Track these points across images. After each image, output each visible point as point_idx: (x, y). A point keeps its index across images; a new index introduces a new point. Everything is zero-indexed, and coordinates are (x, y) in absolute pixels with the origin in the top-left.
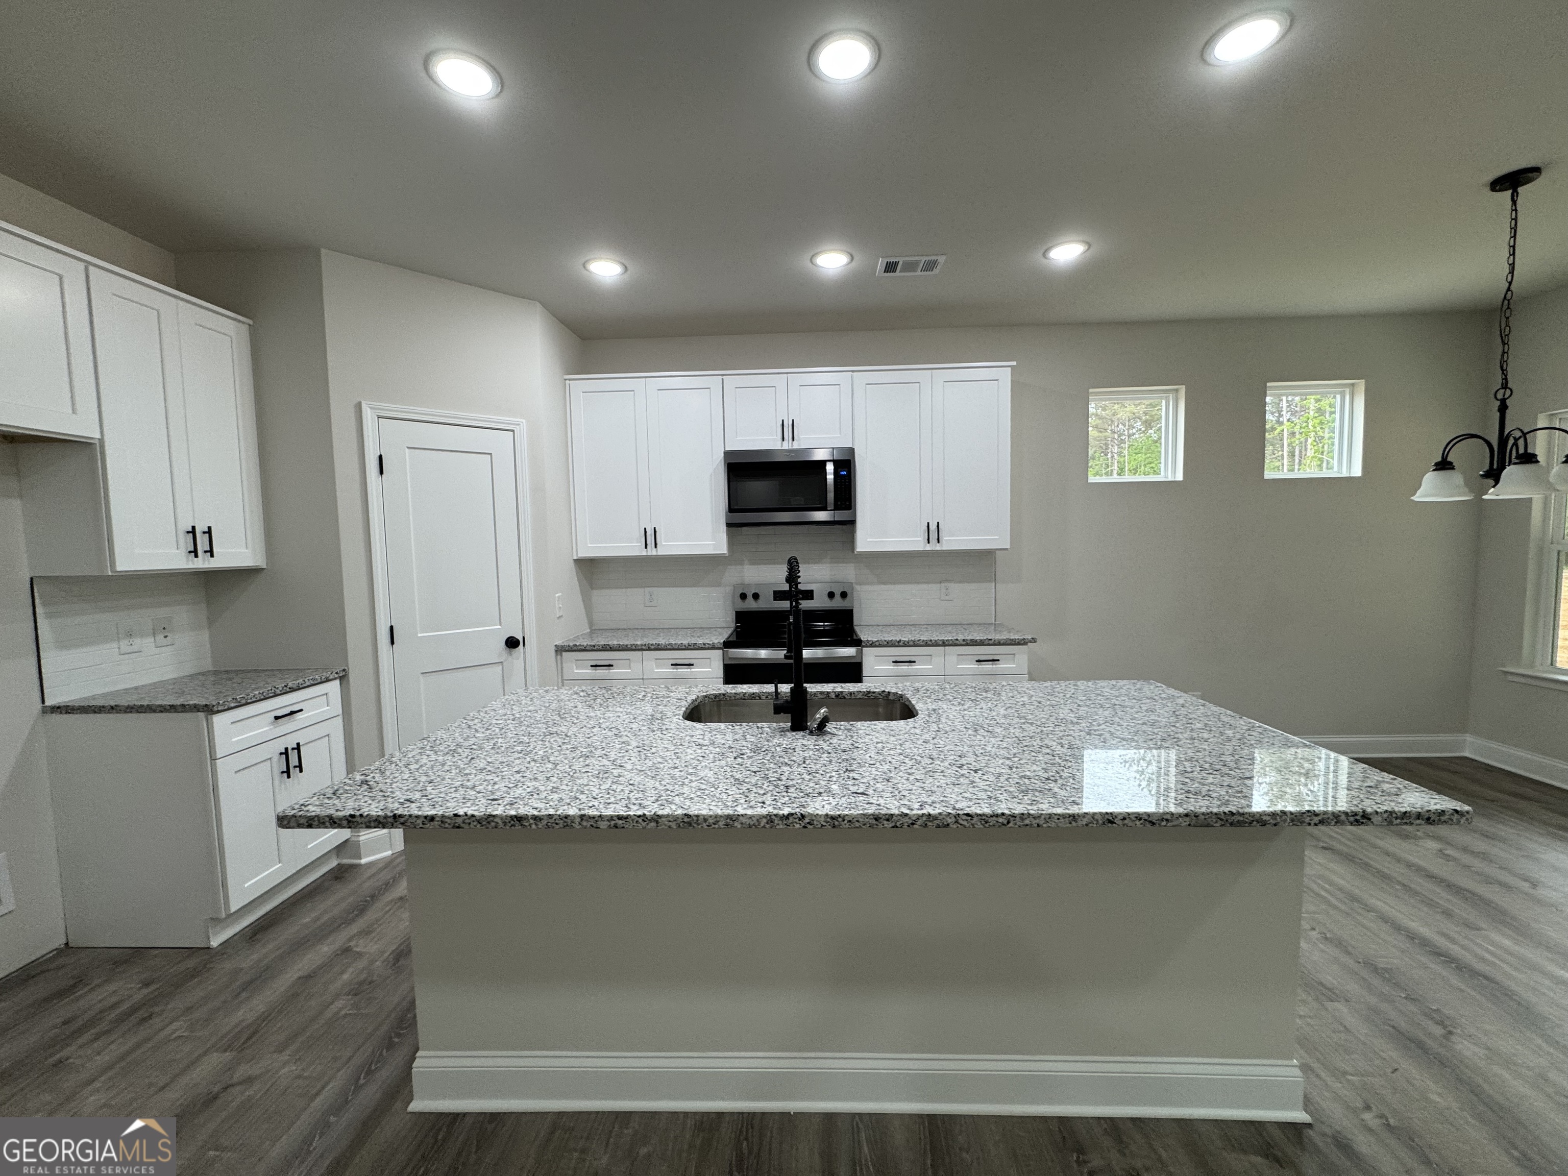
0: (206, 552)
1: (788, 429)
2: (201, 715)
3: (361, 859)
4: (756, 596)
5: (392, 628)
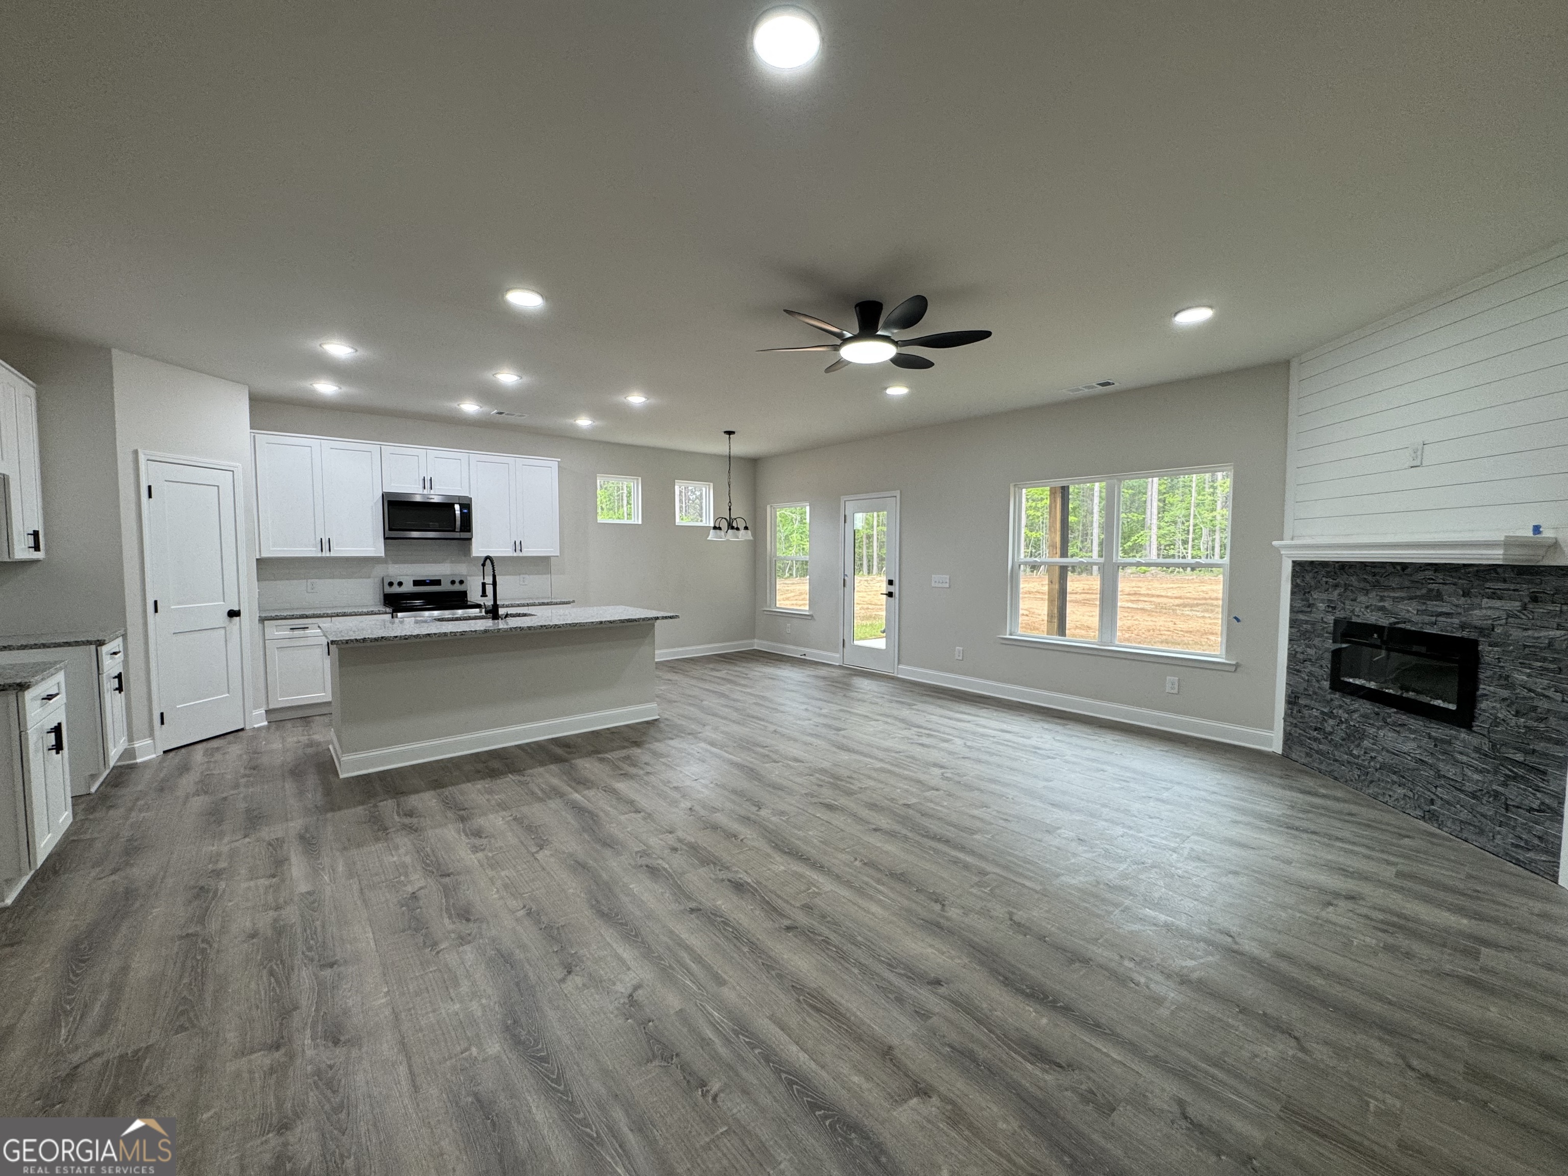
1: (428, 483)
3: (135, 759)
4: (400, 584)
5: (155, 601)
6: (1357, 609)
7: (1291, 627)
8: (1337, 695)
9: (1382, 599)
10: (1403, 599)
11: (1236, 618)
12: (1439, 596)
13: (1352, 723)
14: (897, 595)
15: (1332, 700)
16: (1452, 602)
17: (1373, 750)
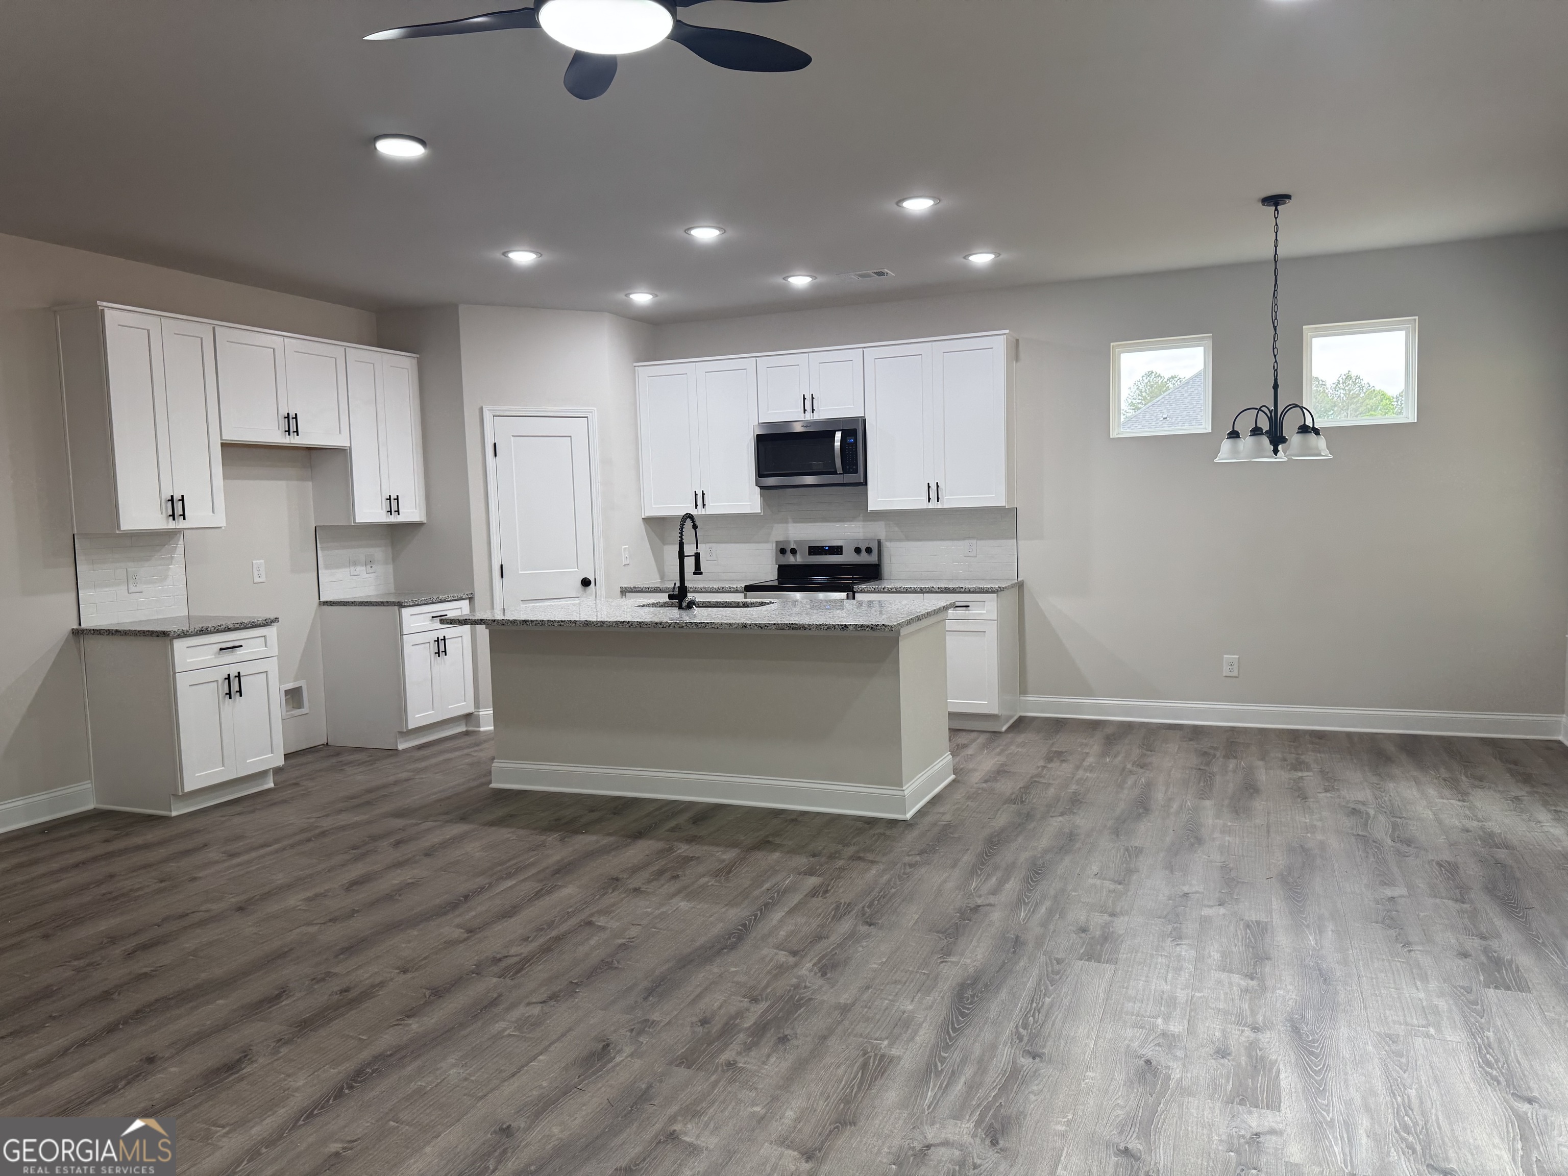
0: (395, 511)
1: (808, 403)
2: (396, 608)
3: (479, 727)
4: (793, 551)
5: (502, 566)
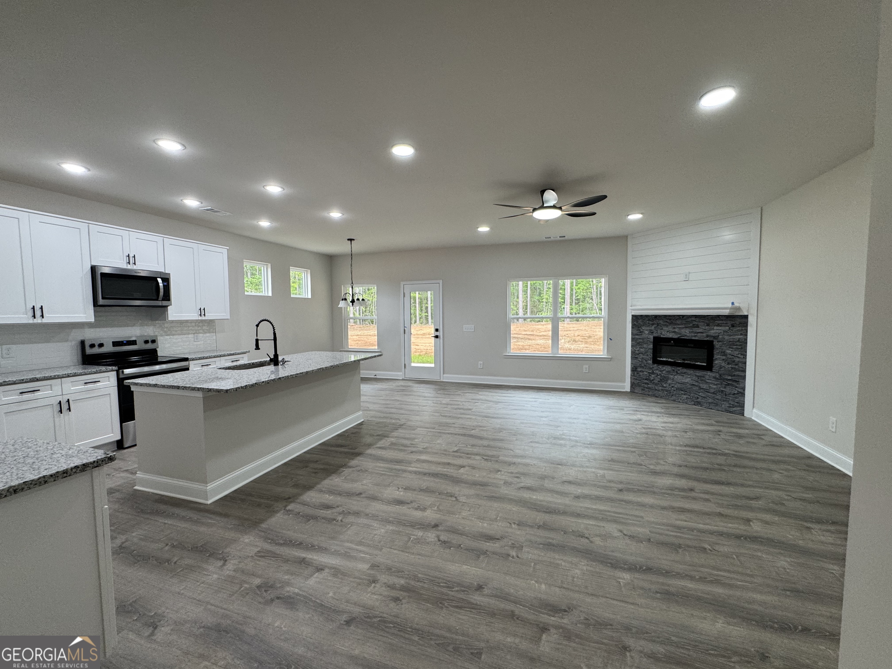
1: (132, 260)
4: (101, 345)
6: (663, 333)
7: (632, 341)
8: (655, 365)
9: (674, 328)
10: (683, 328)
11: (610, 339)
12: (698, 326)
13: (662, 375)
14: (441, 337)
15: (653, 367)
16: (702, 328)
17: (672, 384)
